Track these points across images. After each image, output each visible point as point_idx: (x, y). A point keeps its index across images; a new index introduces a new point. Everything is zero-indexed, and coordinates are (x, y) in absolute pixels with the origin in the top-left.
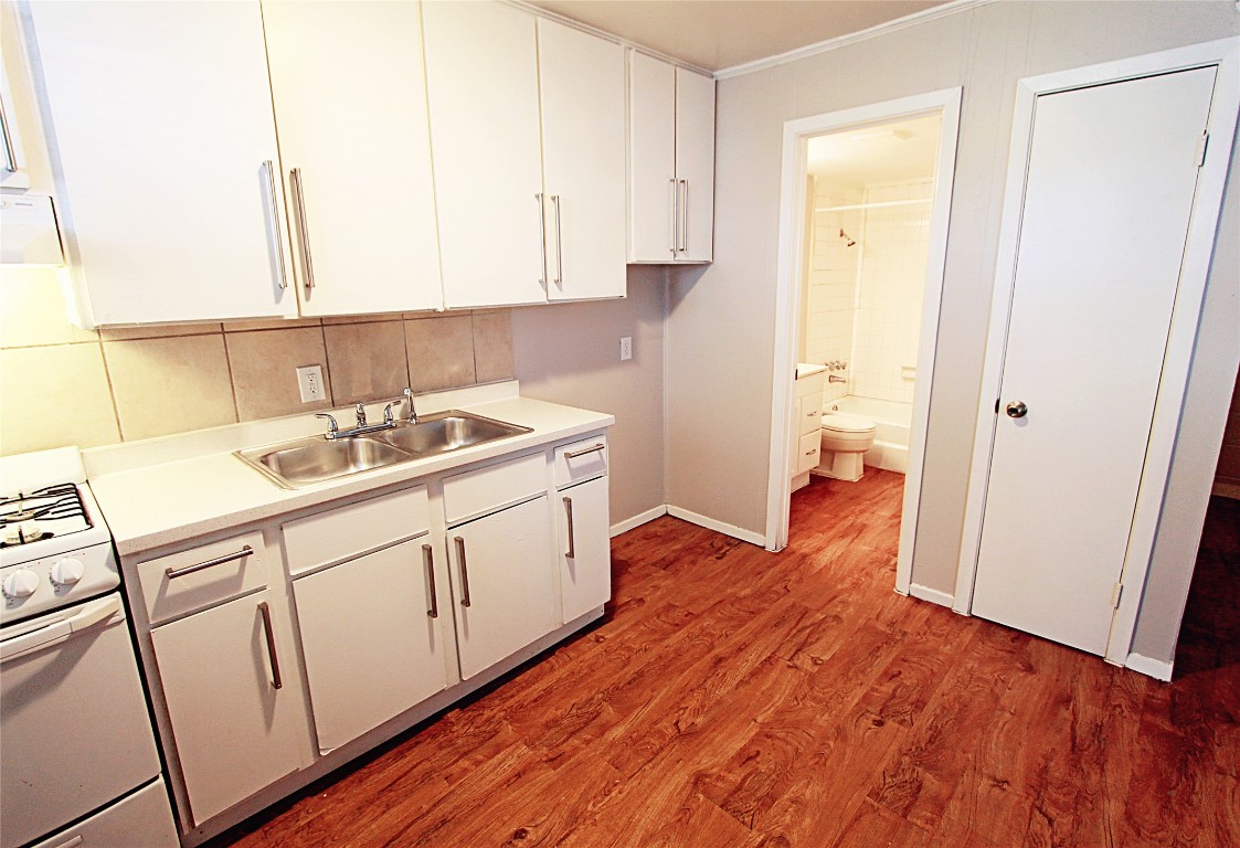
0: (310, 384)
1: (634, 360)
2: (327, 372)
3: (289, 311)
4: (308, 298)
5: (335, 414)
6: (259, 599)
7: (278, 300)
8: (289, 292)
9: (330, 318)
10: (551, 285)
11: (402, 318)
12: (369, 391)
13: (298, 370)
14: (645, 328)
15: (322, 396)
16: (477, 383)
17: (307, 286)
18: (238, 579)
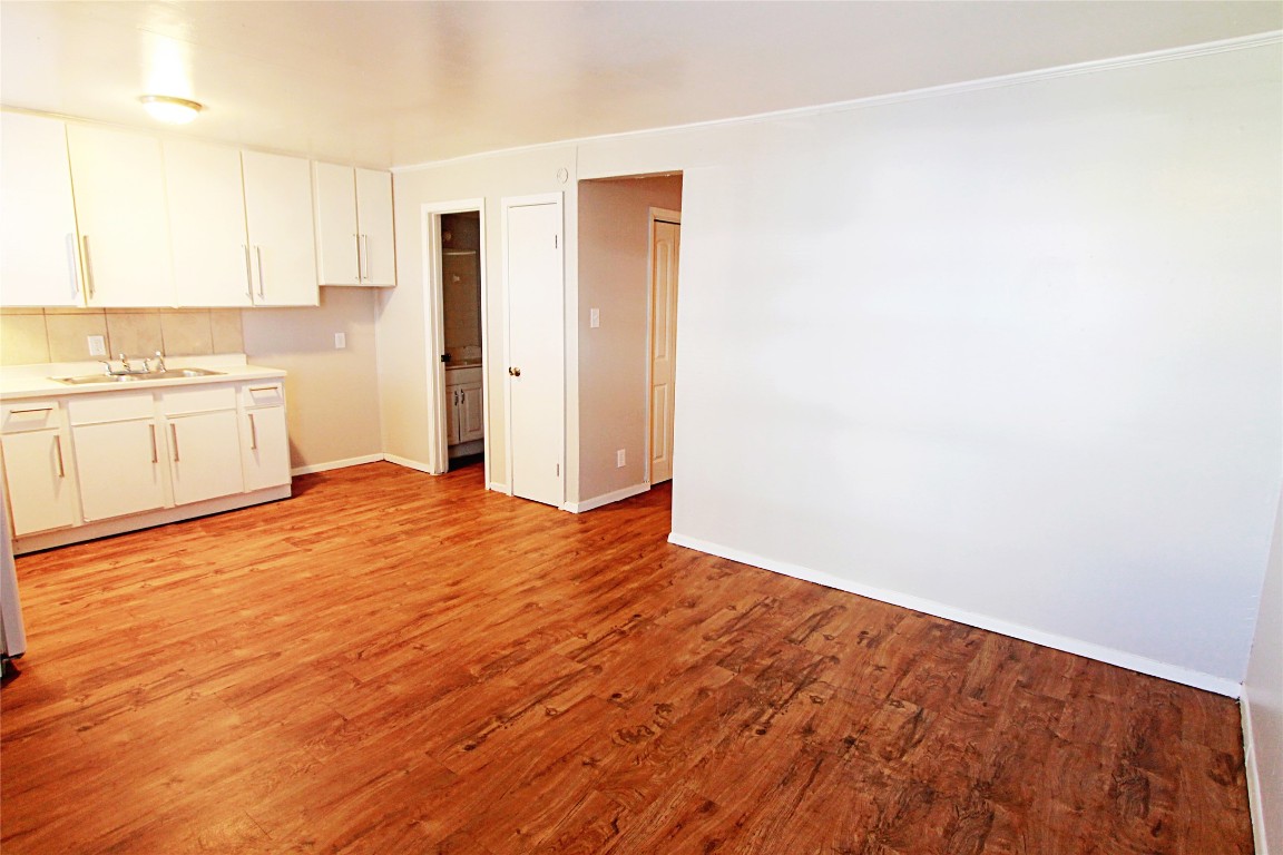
0: (96, 345)
1: (348, 347)
2: (107, 338)
3: (81, 304)
4: (91, 297)
5: (112, 363)
6: (55, 433)
7: (74, 297)
8: (81, 294)
9: (111, 309)
10: (256, 296)
11: (159, 311)
12: (135, 353)
13: (89, 338)
14: (357, 328)
15: (103, 352)
16: (214, 353)
17: (91, 292)
18: (44, 421)
